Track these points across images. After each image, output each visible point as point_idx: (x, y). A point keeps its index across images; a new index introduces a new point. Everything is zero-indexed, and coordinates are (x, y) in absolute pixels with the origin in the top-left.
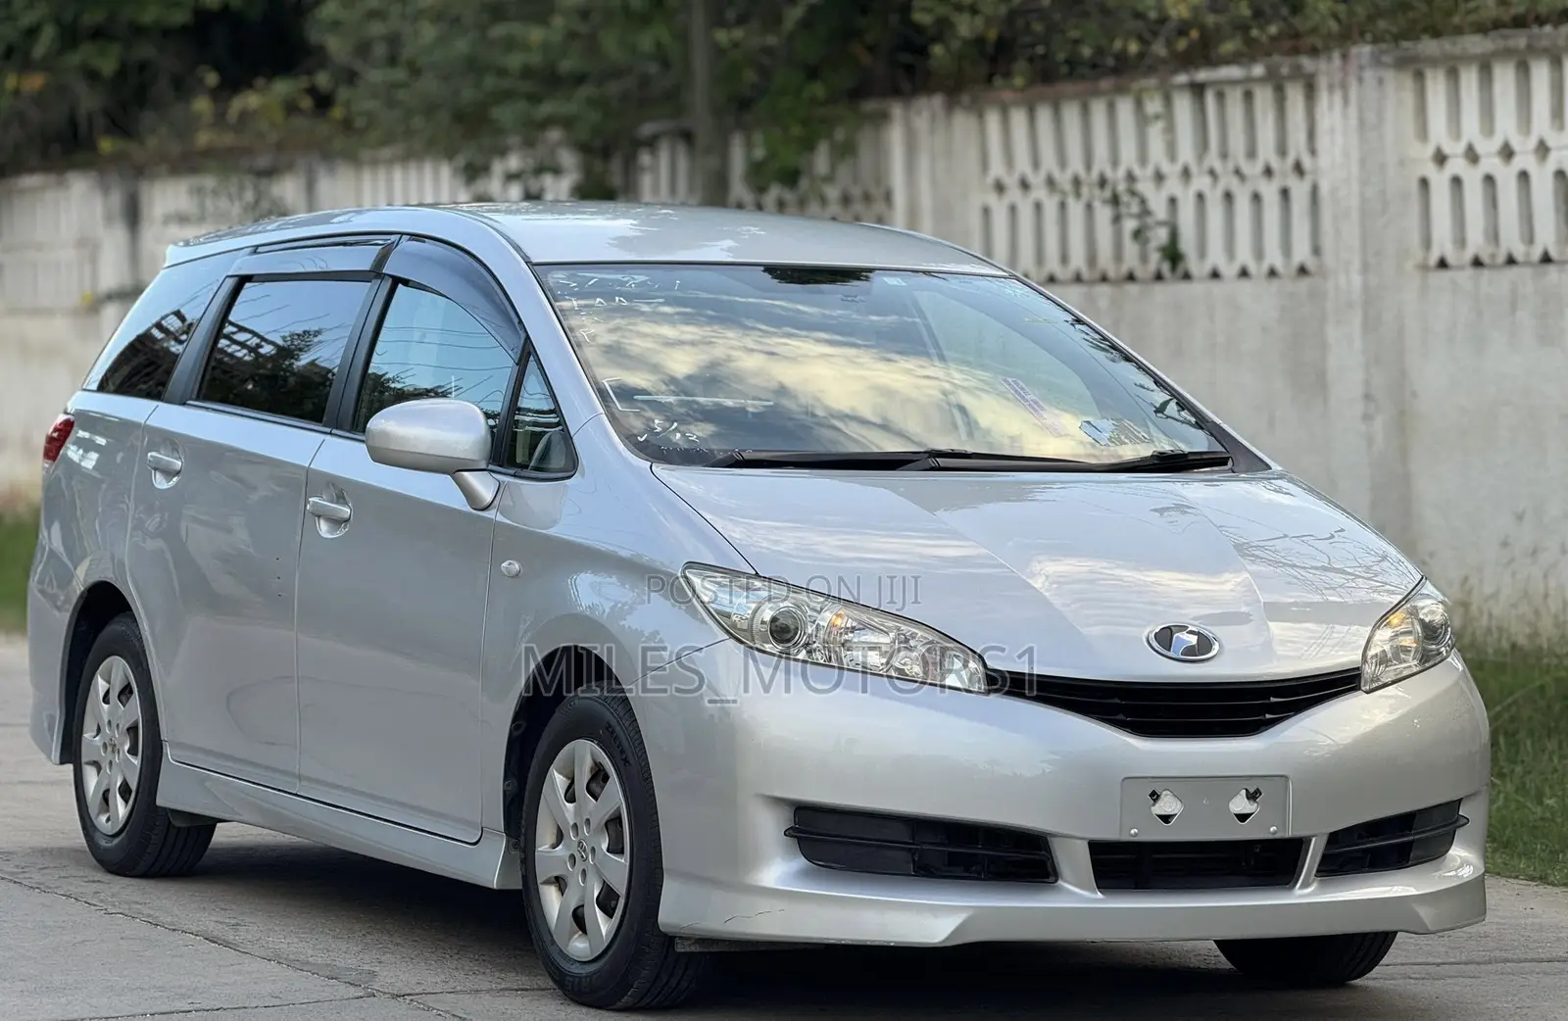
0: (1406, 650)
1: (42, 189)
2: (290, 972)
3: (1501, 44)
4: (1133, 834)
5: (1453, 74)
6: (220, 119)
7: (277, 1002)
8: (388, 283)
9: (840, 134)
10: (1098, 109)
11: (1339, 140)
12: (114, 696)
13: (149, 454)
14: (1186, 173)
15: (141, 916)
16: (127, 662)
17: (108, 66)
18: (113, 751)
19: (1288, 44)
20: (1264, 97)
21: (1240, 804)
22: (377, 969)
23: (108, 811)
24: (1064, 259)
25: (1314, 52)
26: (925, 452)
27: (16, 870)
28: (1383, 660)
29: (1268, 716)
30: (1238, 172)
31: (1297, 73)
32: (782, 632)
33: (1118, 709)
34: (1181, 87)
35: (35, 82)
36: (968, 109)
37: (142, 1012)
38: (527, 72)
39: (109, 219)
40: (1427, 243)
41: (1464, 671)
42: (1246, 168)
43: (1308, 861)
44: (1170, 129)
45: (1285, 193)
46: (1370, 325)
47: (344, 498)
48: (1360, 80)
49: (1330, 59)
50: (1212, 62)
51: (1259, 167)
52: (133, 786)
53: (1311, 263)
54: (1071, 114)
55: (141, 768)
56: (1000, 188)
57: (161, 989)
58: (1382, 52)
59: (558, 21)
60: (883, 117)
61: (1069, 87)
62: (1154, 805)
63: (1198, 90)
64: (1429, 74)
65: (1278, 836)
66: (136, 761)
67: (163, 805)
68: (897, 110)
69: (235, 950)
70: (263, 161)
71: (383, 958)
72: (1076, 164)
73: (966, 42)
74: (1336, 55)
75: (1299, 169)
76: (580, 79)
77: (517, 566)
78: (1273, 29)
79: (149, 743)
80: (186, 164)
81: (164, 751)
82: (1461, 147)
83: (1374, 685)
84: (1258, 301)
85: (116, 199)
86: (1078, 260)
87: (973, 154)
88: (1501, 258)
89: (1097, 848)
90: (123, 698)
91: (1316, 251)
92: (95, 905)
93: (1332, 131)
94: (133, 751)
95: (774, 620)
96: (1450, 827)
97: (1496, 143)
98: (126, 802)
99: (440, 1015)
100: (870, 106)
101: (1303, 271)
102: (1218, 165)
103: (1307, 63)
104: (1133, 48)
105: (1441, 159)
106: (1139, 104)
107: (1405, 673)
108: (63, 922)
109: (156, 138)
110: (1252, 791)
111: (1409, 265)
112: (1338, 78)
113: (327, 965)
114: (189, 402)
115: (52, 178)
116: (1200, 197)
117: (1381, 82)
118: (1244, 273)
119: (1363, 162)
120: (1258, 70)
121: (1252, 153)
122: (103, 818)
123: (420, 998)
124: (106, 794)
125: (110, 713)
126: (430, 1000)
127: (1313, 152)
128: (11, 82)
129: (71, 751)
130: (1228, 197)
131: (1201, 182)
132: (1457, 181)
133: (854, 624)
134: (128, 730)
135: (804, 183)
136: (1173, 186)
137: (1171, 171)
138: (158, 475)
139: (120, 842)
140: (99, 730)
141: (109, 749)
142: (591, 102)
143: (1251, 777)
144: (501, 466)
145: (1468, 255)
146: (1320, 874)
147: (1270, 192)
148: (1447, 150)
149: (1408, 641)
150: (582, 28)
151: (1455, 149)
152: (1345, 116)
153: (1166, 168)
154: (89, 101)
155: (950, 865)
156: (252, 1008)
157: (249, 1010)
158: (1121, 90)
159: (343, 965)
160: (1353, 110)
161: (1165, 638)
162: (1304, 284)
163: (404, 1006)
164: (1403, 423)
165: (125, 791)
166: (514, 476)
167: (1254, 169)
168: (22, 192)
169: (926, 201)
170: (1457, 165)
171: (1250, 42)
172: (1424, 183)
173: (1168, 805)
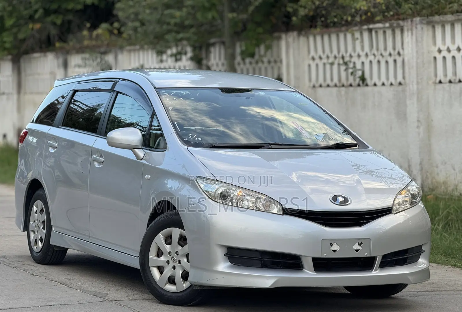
0: (406, 201)
1: (40, 57)
2: (83, 294)
3: (457, 18)
4: (325, 255)
5: (443, 26)
6: (91, 38)
7: (77, 303)
8: (116, 93)
9: (268, 43)
10: (342, 36)
11: (410, 45)
12: (38, 212)
13: (48, 142)
14: (367, 55)
15: (43, 276)
16: (43, 203)
17: (59, 22)
18: (38, 228)
19: (396, 17)
20: (389, 32)
21: (356, 247)
22: (108, 293)
23: (36, 245)
24: (332, 80)
25: (403, 19)
26: (268, 144)
27: (10, 262)
28: (399, 204)
29: (365, 221)
30: (381, 55)
31: (399, 26)
32: (224, 197)
33: (320, 219)
34: (365, 30)
35: (38, 26)
36: (304, 36)
37: (38, 305)
38: (176, 24)
39: (58, 66)
40: (436, 75)
41: (423, 207)
42: (384, 54)
43: (376, 263)
44: (362, 41)
45: (395, 61)
46: (419, 100)
47: (102, 156)
48: (416, 28)
49: (408, 22)
50: (375, 22)
51: (388, 53)
52: (44, 238)
53: (402, 81)
54: (334, 37)
55: (46, 234)
56: (313, 59)
57: (45, 299)
58: (423, 20)
59: (185, 10)
60: (279, 38)
61: (333, 30)
62: (331, 247)
63: (370, 30)
64: (436, 27)
65: (368, 256)
66: (44, 231)
67: (52, 244)
68: (283, 36)
69: (68, 287)
70: (102, 50)
71: (111, 289)
72: (335, 52)
73: (302, 16)
74: (409, 20)
75: (399, 54)
76: (191, 26)
77: (150, 177)
78: (391, 13)
79: (48, 226)
80: (81, 50)
81: (52, 228)
82: (446, 48)
83: (396, 212)
84: (388, 93)
85: (61, 60)
86: (336, 80)
87: (306, 49)
88: (457, 80)
89: (315, 260)
90: (41, 212)
91: (404, 78)
92: (31, 273)
93: (408, 43)
94: (44, 228)
95: (221, 193)
96: (419, 253)
97: (456, 47)
98: (42, 243)
99: (123, 307)
100: (276, 34)
101: (400, 84)
102: (376, 53)
103: (401, 23)
104: (349, 19)
105: (440, 51)
106: (353, 35)
107: (406, 208)
108: (21, 278)
109: (72, 43)
110: (360, 243)
111: (431, 82)
112: (410, 27)
113: (94, 291)
114: (60, 127)
115: (42, 54)
116: (371, 62)
117: (422, 28)
118: (383, 84)
119: (417, 52)
120: (387, 25)
121: (385, 49)
122: (35, 247)
123: (119, 302)
124: (36, 240)
125: (38, 217)
126: (121, 302)
127: (403, 49)
128: (31, 26)
129: (26, 227)
130: (379, 62)
131: (371, 58)
132: (444, 58)
133: (245, 194)
134: (42, 222)
135: (257, 57)
136: (363, 59)
137: (363, 54)
138: (51, 148)
139: (39, 255)
140: (34, 222)
141: (37, 227)
142: (194, 34)
143: (360, 239)
144: (146, 147)
145: (448, 79)
146: (380, 267)
147: (391, 60)
148: (441, 49)
149: (407, 199)
150: (192, 12)
151: (443, 48)
152: (412, 38)
153: (361, 53)
154: (54, 32)
155: (272, 264)
156: (70, 304)
157: (69, 305)
158: (347, 30)
159: (99, 291)
160: (414, 37)
161: (335, 198)
162: (401, 88)
163: (114, 304)
164: (429, 129)
165: (41, 240)
166: (149, 150)
167: (386, 54)
168: (35, 58)
169: (292, 63)
170: (444, 53)
171: (384, 16)
172: (435, 58)
173: (335, 247)
